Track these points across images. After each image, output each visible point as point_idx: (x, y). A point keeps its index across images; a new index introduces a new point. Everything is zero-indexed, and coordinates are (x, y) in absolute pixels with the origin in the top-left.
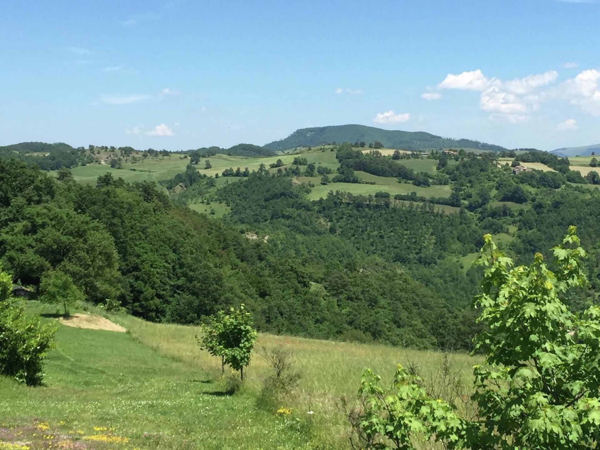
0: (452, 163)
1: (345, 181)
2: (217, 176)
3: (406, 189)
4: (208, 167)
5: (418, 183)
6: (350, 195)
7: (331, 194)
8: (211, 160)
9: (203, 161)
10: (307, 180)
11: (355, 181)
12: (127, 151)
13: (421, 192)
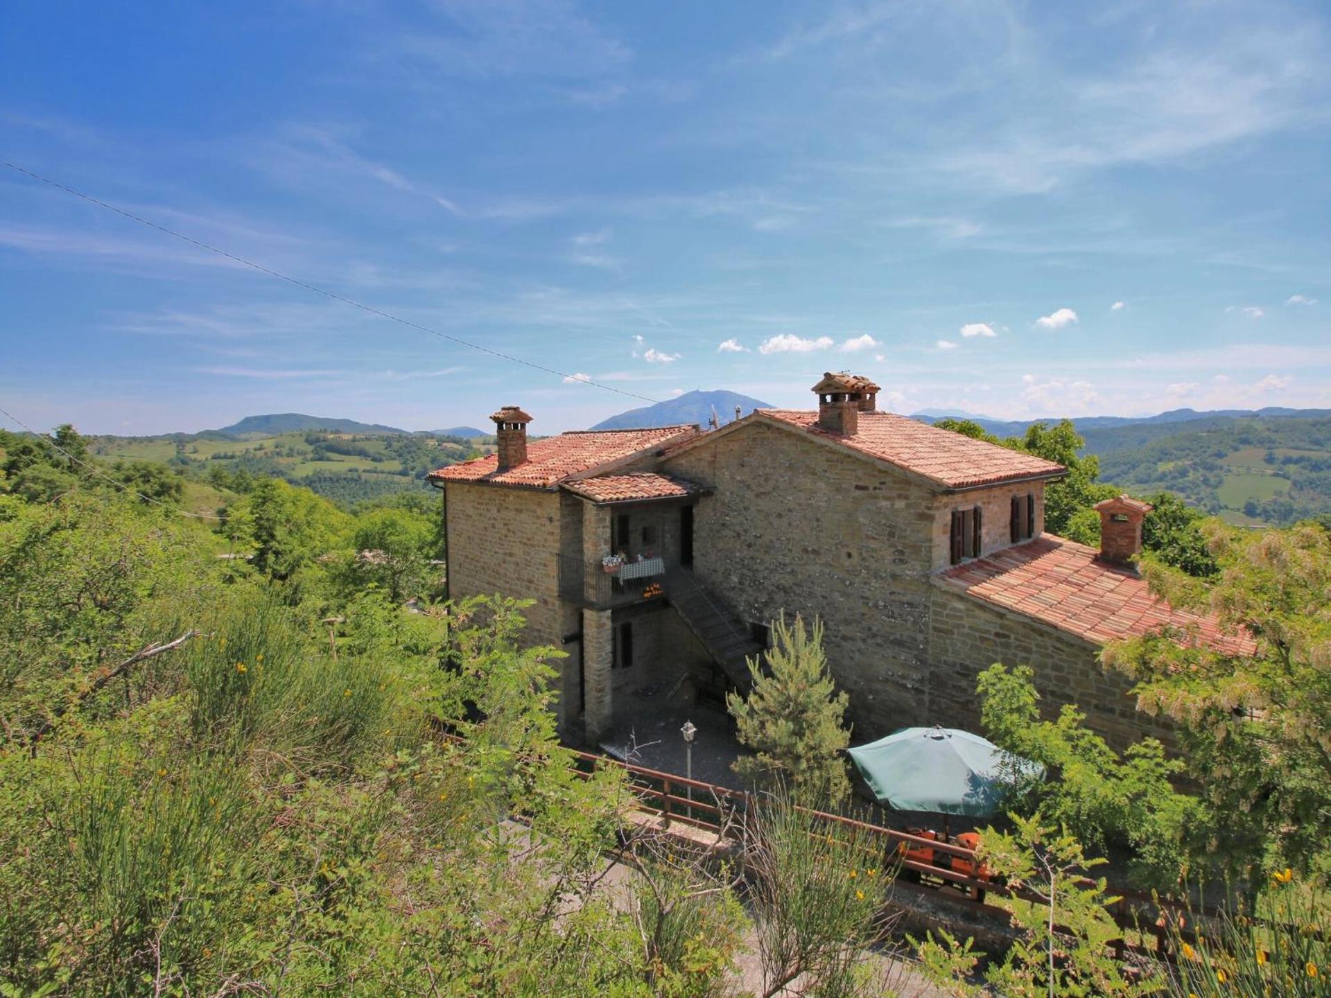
0: (396, 445)
1: (321, 459)
2: (207, 459)
3: (369, 464)
4: (195, 452)
5: (374, 460)
6: (330, 470)
7: (315, 471)
8: (196, 444)
9: (189, 447)
10: (290, 460)
11: (329, 460)
12: (110, 439)
13: (380, 466)
